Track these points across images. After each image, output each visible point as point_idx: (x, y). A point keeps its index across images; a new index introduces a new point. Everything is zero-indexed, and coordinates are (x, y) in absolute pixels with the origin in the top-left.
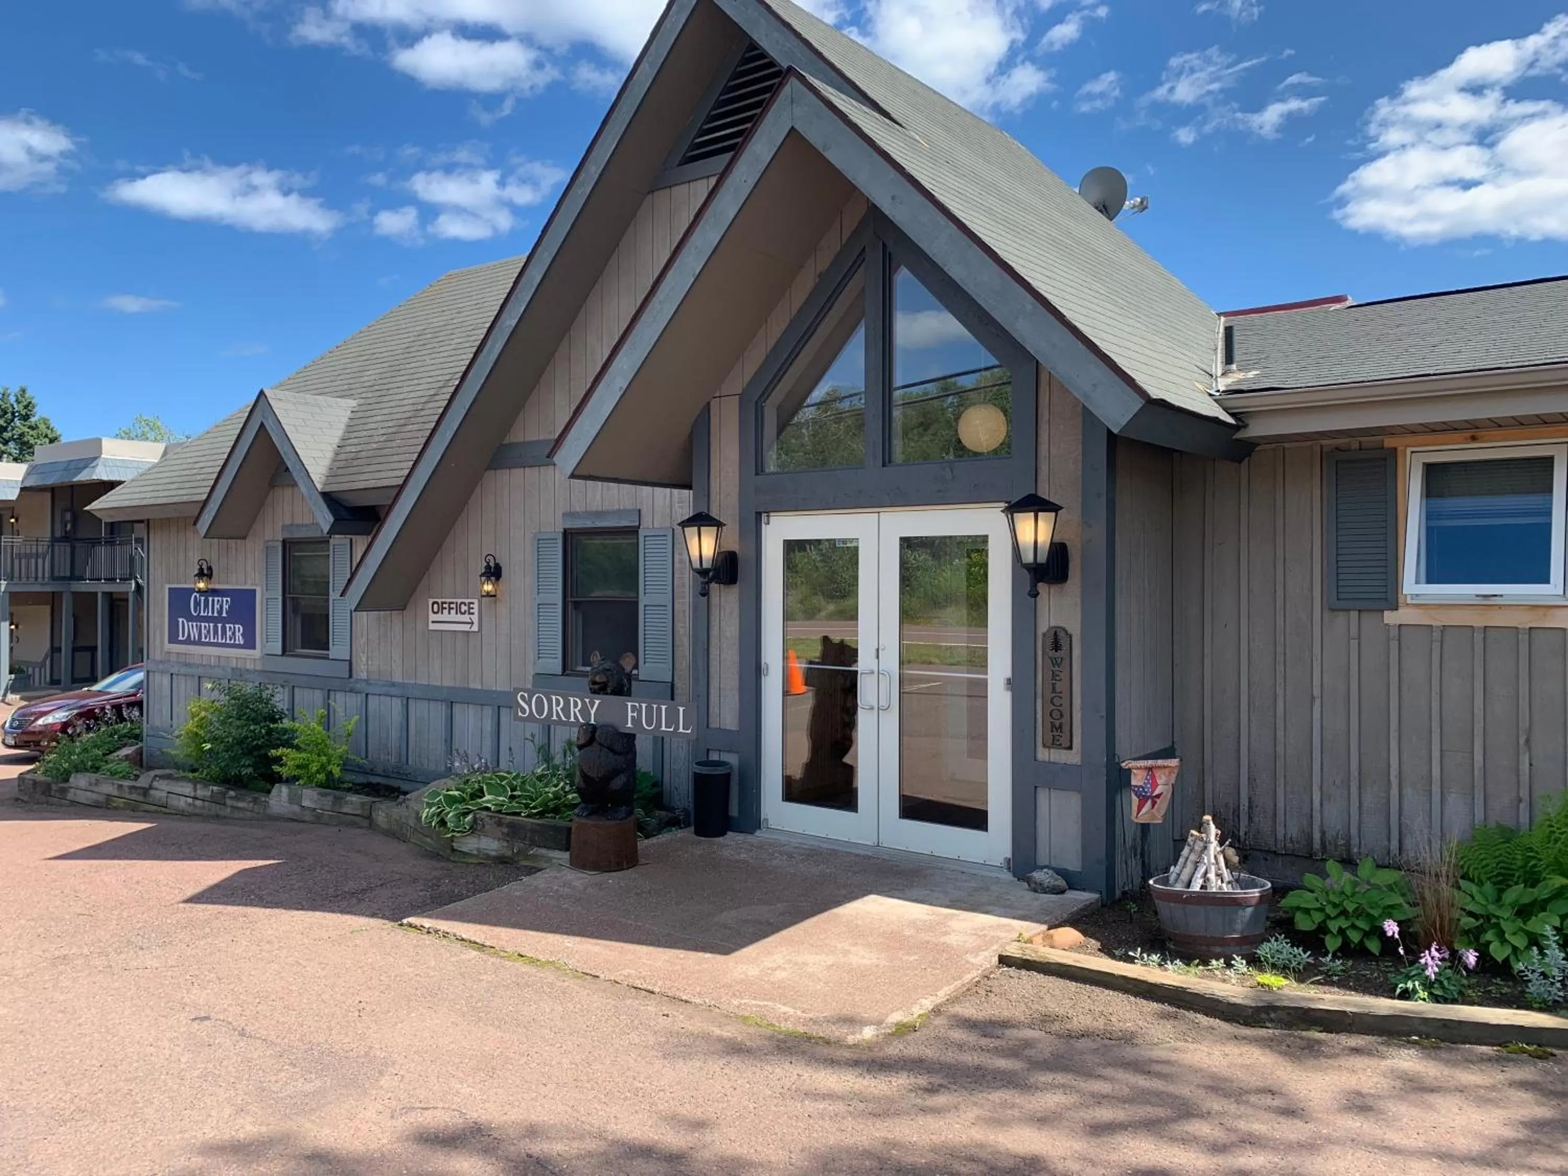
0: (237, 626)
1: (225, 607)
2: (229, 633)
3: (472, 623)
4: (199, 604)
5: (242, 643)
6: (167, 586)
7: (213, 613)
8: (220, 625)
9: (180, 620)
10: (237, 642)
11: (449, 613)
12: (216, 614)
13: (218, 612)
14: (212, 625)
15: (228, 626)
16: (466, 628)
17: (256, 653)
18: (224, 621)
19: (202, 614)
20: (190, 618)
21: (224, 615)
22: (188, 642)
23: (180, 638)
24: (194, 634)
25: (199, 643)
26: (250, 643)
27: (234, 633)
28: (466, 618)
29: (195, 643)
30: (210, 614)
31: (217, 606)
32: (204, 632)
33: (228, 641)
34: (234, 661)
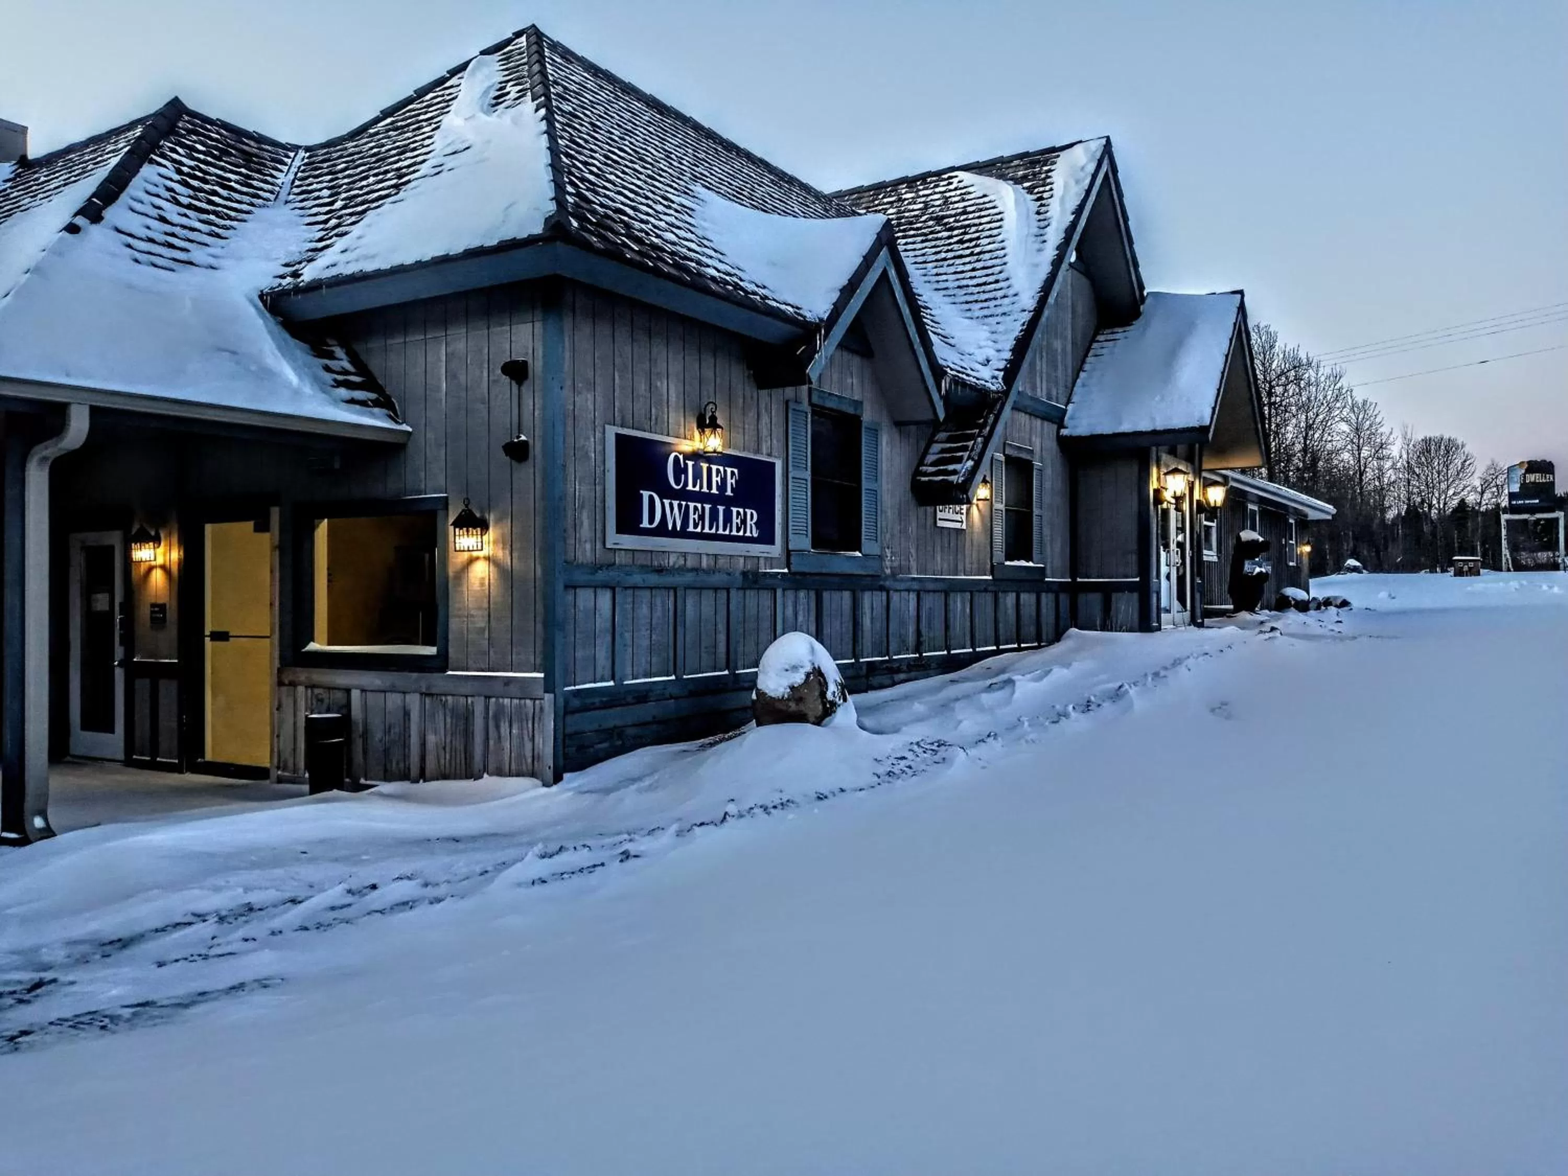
0: (749, 511)
1: (730, 481)
2: (736, 521)
3: (962, 522)
4: (685, 471)
5: (755, 535)
6: (612, 432)
7: (710, 486)
8: (721, 509)
9: (646, 494)
10: (748, 534)
11: (949, 512)
12: (714, 491)
13: (718, 488)
14: (707, 507)
15: (734, 510)
16: (958, 525)
17: (776, 550)
18: (730, 503)
19: (690, 487)
20: (666, 492)
21: (729, 493)
22: (662, 530)
23: (645, 524)
24: (675, 519)
25: (684, 534)
26: (766, 537)
27: (744, 522)
28: (958, 517)
29: (674, 534)
30: (705, 489)
31: (715, 479)
32: (692, 516)
33: (734, 533)
34: (742, 560)
